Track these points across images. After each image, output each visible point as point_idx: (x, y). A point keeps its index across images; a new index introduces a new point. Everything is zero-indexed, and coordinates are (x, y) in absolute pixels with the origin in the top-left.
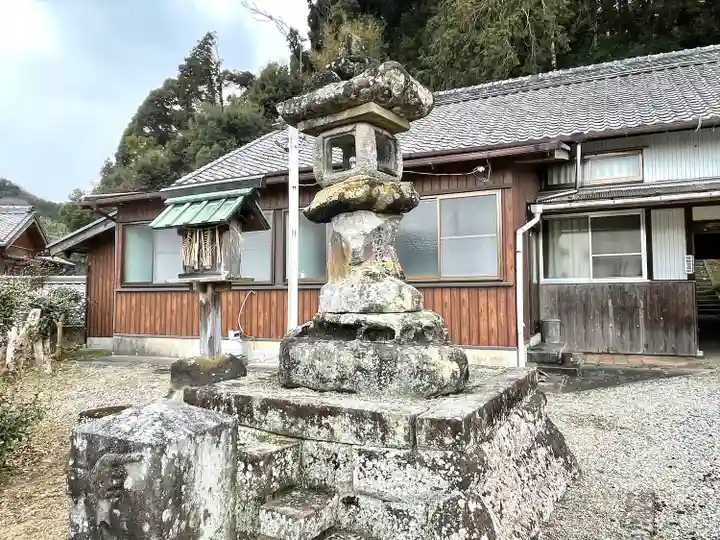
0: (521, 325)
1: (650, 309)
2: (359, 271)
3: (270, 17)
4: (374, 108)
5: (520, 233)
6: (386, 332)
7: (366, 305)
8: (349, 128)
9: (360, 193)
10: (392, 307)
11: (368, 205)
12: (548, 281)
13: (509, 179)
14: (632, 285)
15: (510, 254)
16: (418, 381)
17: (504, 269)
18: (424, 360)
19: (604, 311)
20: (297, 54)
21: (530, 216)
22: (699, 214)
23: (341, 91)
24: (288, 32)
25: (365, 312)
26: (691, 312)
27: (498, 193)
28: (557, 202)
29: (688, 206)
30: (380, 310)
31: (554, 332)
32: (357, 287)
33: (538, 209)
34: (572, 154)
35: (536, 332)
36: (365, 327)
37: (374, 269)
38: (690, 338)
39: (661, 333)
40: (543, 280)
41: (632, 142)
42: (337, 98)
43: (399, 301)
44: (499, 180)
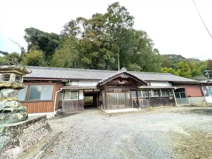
0: (55, 107)
1: (78, 104)
2: (6, 100)
3: (17, 43)
4: (15, 71)
5: (56, 92)
6: (10, 111)
7: (5, 106)
8: (9, 74)
9: (9, 85)
10: (12, 106)
11: (11, 88)
12: (64, 100)
13: (55, 84)
14: (76, 100)
15: (54, 96)
16: (14, 120)
17: (52, 98)
18: (16, 116)
19: (72, 104)
20: (23, 52)
21: (60, 90)
22: (85, 91)
23: (8, 67)
24: (21, 47)
25: (5, 108)
26: (83, 104)
27: (53, 86)
28: (65, 88)
29: (84, 89)
30: (9, 107)
31: (63, 108)
32: (4, 103)
33: (61, 89)
34: (69, 81)
35: (60, 109)
36: (4, 111)
37: (10, 99)
38: (83, 107)
39: (79, 107)
40: (63, 100)
41: (78, 80)
42: (6, 68)
43: (15, 105)
44: (54, 84)
